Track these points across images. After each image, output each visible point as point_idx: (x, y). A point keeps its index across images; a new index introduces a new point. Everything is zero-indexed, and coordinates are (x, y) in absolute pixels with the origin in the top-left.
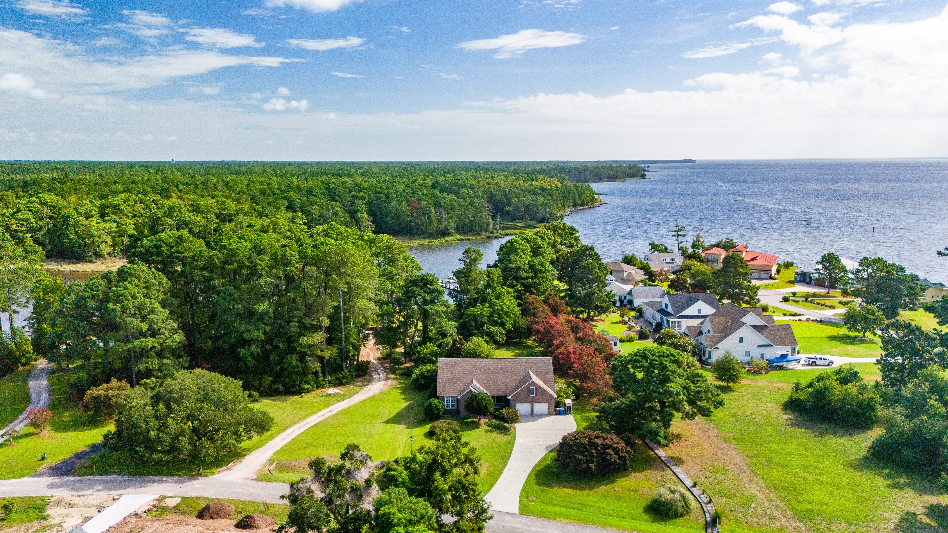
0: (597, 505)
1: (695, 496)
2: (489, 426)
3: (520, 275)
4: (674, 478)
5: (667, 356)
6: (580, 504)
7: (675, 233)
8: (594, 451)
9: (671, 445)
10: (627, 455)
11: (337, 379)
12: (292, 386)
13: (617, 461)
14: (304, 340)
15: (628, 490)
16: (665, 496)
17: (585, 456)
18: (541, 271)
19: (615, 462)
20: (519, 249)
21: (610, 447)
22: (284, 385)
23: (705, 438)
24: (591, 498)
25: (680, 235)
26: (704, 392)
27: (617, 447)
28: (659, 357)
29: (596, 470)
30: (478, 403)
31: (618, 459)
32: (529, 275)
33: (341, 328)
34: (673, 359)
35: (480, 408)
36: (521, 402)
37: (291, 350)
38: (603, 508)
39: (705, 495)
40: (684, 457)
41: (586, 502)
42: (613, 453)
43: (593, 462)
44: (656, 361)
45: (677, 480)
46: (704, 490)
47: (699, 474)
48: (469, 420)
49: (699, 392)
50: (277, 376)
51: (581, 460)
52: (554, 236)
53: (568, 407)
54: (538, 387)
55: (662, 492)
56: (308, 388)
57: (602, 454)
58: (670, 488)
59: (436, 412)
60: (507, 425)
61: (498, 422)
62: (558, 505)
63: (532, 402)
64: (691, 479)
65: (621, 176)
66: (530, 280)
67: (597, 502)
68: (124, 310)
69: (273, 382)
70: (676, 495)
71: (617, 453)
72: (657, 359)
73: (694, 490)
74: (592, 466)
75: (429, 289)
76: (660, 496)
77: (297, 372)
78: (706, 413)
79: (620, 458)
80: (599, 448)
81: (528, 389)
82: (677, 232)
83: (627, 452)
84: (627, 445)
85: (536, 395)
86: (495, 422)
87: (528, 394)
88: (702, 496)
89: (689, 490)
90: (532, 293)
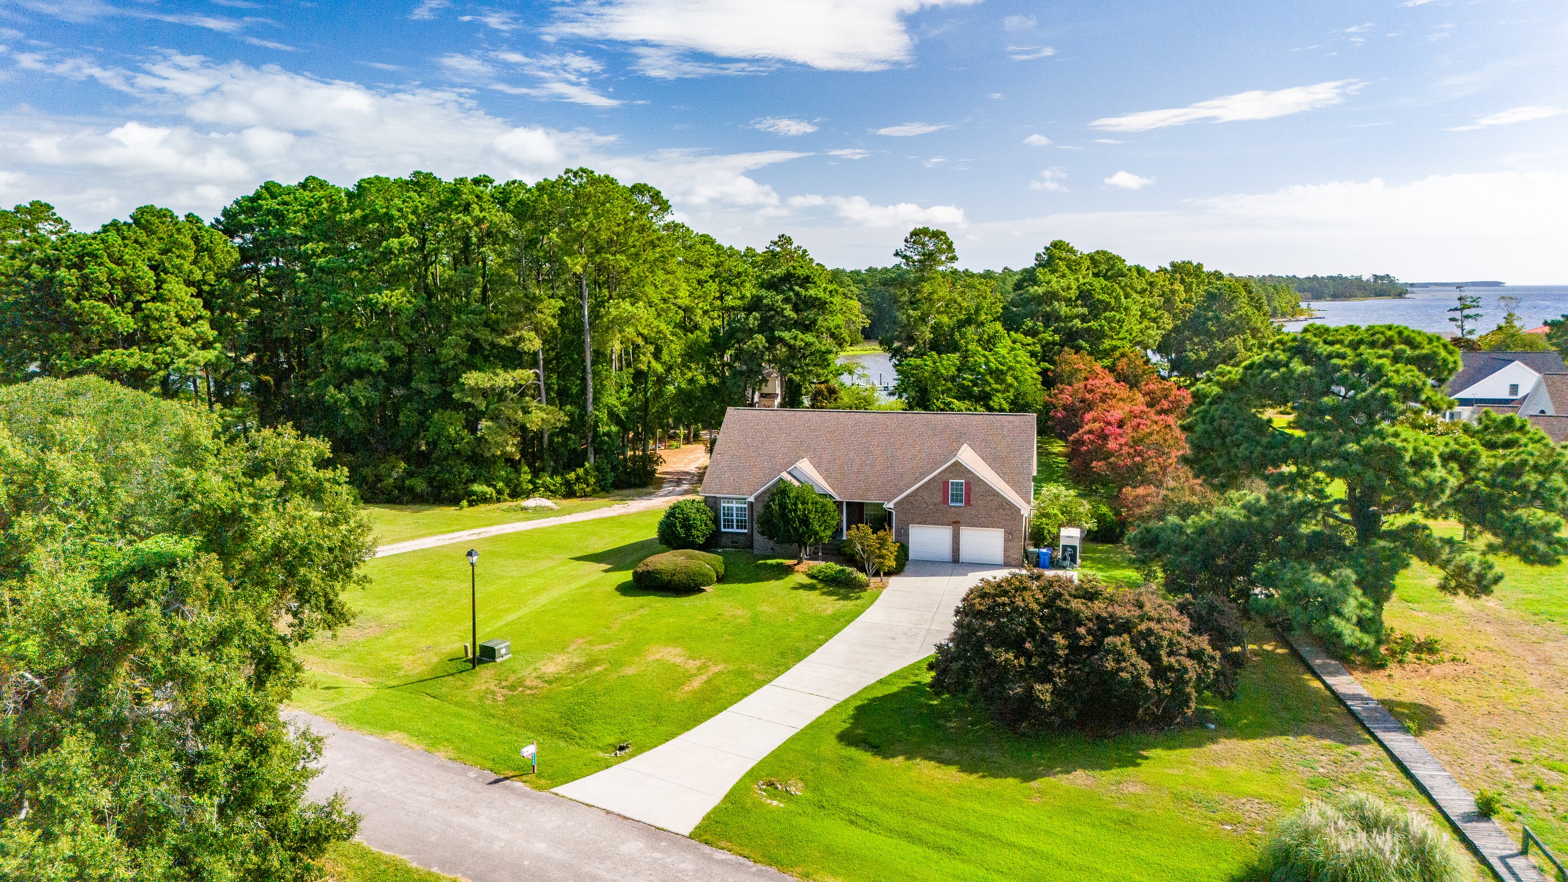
0: (1025, 840)
1: (1483, 860)
2: (812, 577)
3: (1054, 310)
4: (1391, 774)
5: (1388, 343)
6: (958, 829)
7: (1457, 315)
8: (1059, 639)
9: (1393, 668)
10: (1189, 663)
11: (568, 484)
12: (446, 485)
13: (1148, 682)
14: (473, 378)
15: (1177, 798)
16: (1334, 838)
17: (1021, 651)
18: (1107, 307)
19: (1137, 683)
20: (1060, 259)
21: (1125, 627)
22: (430, 481)
23: (1531, 659)
24: (1012, 813)
25: (1467, 317)
26: (1536, 468)
27: (1150, 631)
28: (1355, 345)
29: (1058, 710)
30: (783, 506)
31: (1154, 675)
32: (1075, 311)
33: (584, 370)
34: (1409, 352)
35: (787, 521)
36: (925, 520)
37: (445, 401)
38: (1046, 857)
39: (1535, 858)
40: (1444, 707)
41: (983, 827)
42: (1129, 651)
43: (1048, 678)
44: (1343, 357)
45: (1402, 784)
46: (1527, 837)
47: (1508, 772)
48: (770, 562)
49: (1513, 471)
50: (420, 460)
51: (1005, 667)
52: (1172, 284)
53: (1065, 548)
54: (973, 482)
55: (1315, 819)
56: (484, 494)
57: (1092, 650)
58: (1359, 807)
59: (681, 531)
60: (862, 576)
61: (838, 567)
62: (868, 823)
63: (956, 524)
64: (1468, 785)
65: (1358, 293)
66: (1077, 323)
67: (1030, 829)
68: (86, 284)
69: (410, 474)
70: (1386, 842)
71: (1151, 654)
72: (1349, 351)
73: (1476, 831)
74: (1043, 691)
75: (797, 294)
76: (1306, 836)
77: (458, 453)
78: (1542, 547)
79: (1159, 672)
80: (1082, 630)
81: (946, 484)
82: (1461, 310)
83: (1196, 655)
84: (1196, 630)
85: (968, 502)
86: (833, 567)
87: (945, 501)
88: (1517, 863)
89: (1456, 830)
90: (1078, 349)
